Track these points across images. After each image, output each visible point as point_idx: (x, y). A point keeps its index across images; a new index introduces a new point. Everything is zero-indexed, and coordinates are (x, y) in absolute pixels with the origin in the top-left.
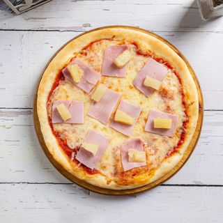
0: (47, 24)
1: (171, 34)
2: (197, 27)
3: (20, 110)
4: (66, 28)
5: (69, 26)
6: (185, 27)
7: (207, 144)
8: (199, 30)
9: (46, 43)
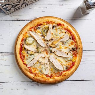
0: (20, 18)
1: (70, 20)
2: (80, 18)
3: (10, 53)
4: (27, 19)
5: (30, 18)
6: (75, 18)
7: (85, 64)
8: (81, 19)
9: (20, 26)
